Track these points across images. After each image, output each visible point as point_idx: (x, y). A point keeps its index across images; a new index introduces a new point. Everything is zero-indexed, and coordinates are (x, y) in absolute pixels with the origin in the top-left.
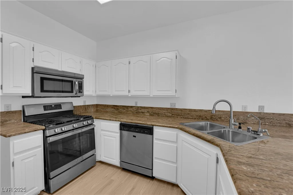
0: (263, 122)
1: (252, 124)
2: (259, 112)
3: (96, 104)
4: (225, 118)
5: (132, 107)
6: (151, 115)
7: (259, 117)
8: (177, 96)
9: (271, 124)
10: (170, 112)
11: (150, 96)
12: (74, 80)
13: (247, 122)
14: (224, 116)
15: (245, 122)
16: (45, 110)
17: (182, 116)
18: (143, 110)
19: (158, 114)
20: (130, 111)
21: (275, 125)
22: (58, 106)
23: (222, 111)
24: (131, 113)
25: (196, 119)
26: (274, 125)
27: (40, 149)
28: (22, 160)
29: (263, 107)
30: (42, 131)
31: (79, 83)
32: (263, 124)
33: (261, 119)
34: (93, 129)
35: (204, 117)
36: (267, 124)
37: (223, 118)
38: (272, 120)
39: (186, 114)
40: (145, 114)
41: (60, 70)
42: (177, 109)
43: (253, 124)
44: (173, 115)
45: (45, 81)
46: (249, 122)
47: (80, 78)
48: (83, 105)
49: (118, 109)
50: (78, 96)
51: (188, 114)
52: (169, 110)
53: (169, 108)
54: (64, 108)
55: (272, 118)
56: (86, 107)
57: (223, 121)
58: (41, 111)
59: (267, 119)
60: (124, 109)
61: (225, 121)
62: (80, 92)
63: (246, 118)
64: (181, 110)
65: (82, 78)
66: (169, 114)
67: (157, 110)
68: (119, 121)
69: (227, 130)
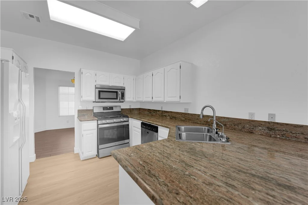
0: (273, 134)
1: (259, 134)
2: (269, 121)
3: (140, 108)
4: (230, 125)
5: (159, 111)
6: (171, 118)
7: (267, 128)
8: (181, 102)
9: (283, 138)
10: (184, 116)
11: (164, 101)
12: (118, 91)
13: (254, 132)
14: (229, 124)
15: (251, 131)
16: (104, 110)
17: (192, 121)
18: (166, 114)
19: (175, 118)
20: (158, 114)
21: (289, 139)
22: (111, 108)
23: (227, 118)
24: (158, 116)
25: (203, 124)
26: (287, 138)
27: (95, 131)
28: (87, 134)
29: (274, 115)
30: (96, 121)
31: (122, 93)
32: (273, 136)
33: (270, 129)
34: (128, 125)
35: (210, 123)
36: (278, 136)
37: (228, 126)
38: (285, 133)
39: (195, 119)
40: (167, 117)
41: (110, 85)
42: (188, 114)
43: (261, 134)
44: (185, 119)
45: (101, 93)
46: (256, 132)
47: (123, 89)
48: (129, 109)
49: (151, 112)
50: (121, 101)
51: (197, 119)
52: (183, 115)
53: (183, 113)
54: (115, 110)
55: (284, 129)
56: (131, 110)
57: (228, 128)
58: (102, 110)
59: (278, 130)
60: (154, 112)
61: (230, 129)
62: (122, 99)
63: (252, 127)
64: (192, 115)
65: (124, 90)
66: (183, 118)
67: (175, 115)
68: (140, 120)
69: (205, 134)
